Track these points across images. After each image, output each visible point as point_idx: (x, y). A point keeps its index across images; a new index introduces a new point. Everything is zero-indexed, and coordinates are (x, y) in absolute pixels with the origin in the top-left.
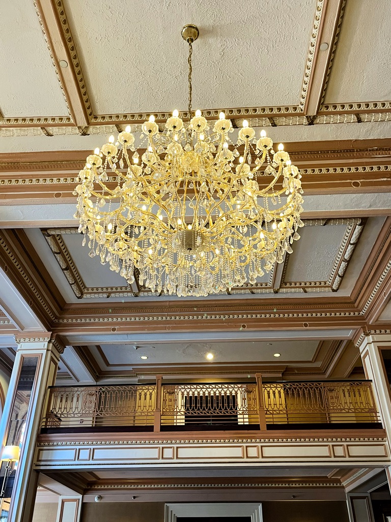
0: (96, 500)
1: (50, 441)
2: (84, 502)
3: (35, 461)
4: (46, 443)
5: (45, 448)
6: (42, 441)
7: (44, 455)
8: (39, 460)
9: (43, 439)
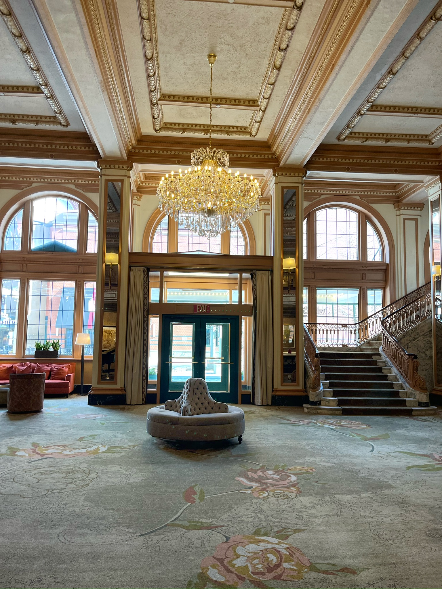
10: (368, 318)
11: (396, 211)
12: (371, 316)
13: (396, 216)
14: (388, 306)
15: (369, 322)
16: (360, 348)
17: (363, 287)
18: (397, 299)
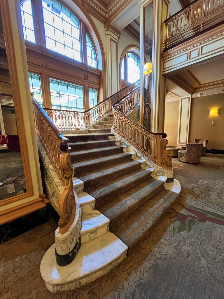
0: (199, 96)
1: (169, 55)
2: (192, 97)
3: (162, 70)
4: (167, 57)
5: (167, 60)
6: (164, 57)
7: (167, 65)
8: (164, 69)
9: (165, 55)
10: (90, 110)
11: (106, 31)
12: (92, 109)
13: (106, 35)
14: (102, 102)
15: (90, 113)
16: (88, 130)
17: (86, 86)
18: (107, 98)
